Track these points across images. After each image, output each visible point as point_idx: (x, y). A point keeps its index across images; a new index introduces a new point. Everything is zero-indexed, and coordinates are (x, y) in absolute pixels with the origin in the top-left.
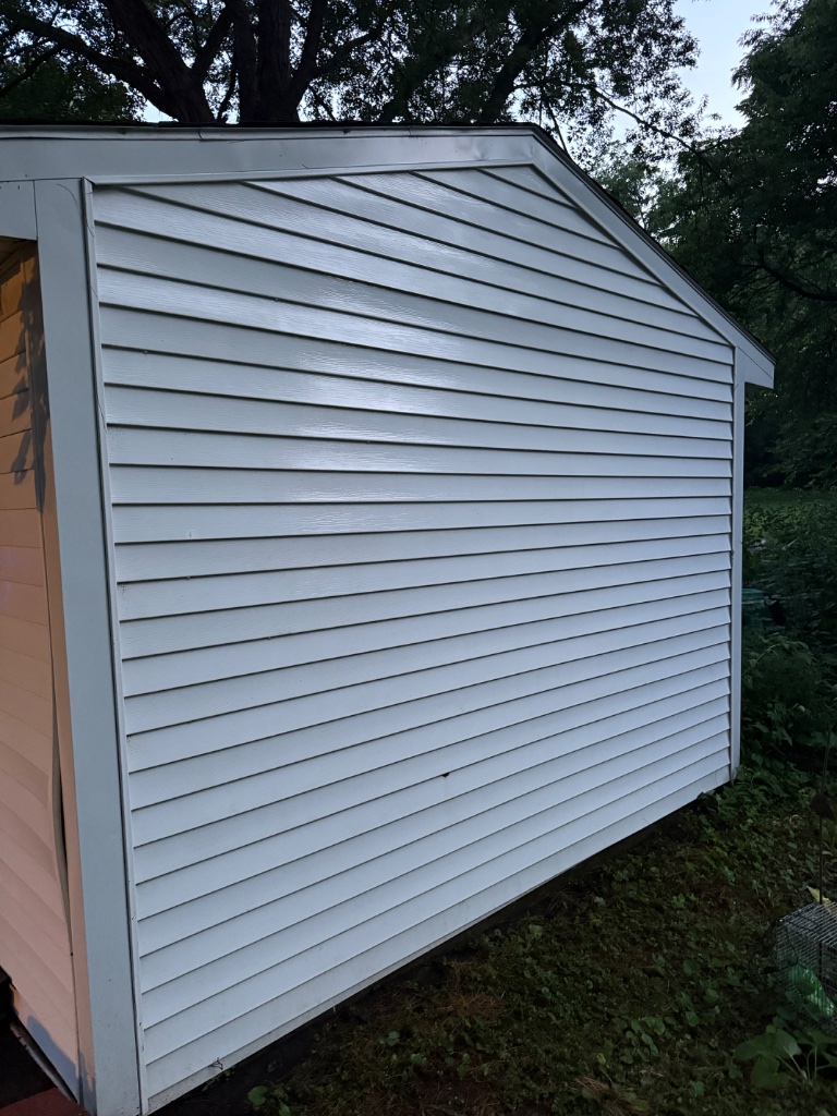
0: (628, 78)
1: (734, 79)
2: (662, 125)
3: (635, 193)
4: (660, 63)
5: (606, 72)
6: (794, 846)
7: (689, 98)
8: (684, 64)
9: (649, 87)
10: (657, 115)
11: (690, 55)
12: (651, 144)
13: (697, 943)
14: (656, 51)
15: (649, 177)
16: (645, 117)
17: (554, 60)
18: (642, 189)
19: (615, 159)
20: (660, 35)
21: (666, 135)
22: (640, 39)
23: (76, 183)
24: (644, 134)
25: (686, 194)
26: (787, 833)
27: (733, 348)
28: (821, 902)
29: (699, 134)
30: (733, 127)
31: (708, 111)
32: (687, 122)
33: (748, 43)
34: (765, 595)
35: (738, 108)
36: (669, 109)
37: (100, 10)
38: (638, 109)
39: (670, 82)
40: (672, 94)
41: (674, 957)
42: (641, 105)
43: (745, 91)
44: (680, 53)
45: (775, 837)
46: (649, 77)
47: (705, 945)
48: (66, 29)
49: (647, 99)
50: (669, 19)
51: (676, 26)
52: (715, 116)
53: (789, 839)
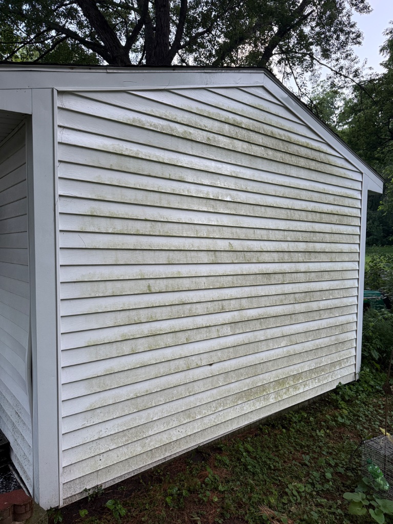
0: (329, 50)
1: (381, 51)
2: (344, 72)
3: (332, 104)
4: (344, 44)
5: (319, 48)
6: (382, 412)
7: (357, 60)
8: (356, 44)
9: (338, 55)
10: (341, 68)
11: (359, 40)
12: (338, 81)
13: (327, 452)
14: (342, 38)
15: (339, 97)
16: (336, 68)
17: (294, 42)
18: (336, 103)
19: (323, 88)
20: (344, 30)
21: (346, 77)
22: (335, 32)
23: (51, 90)
24: (335, 76)
25: (356, 105)
26: (379, 406)
27: (362, 173)
28: (386, 435)
29: (362, 77)
30: (377, 73)
31: (367, 66)
32: (356, 71)
33: (387, 34)
34: (381, 294)
35: (381, 64)
36: (347, 65)
37: (86, 20)
38: (333, 65)
39: (348, 52)
40: (349, 58)
41: (314, 458)
42: (334, 63)
43: (386, 57)
44: (354, 39)
45: (374, 407)
46: (339, 49)
47: (331, 454)
48: (70, 29)
49: (337, 60)
50: (349, 23)
51: (352, 26)
52: (370, 68)
53: (380, 409)
